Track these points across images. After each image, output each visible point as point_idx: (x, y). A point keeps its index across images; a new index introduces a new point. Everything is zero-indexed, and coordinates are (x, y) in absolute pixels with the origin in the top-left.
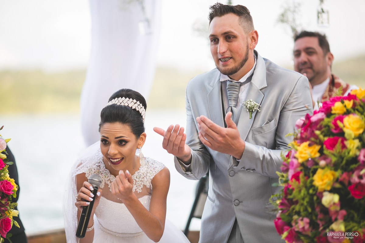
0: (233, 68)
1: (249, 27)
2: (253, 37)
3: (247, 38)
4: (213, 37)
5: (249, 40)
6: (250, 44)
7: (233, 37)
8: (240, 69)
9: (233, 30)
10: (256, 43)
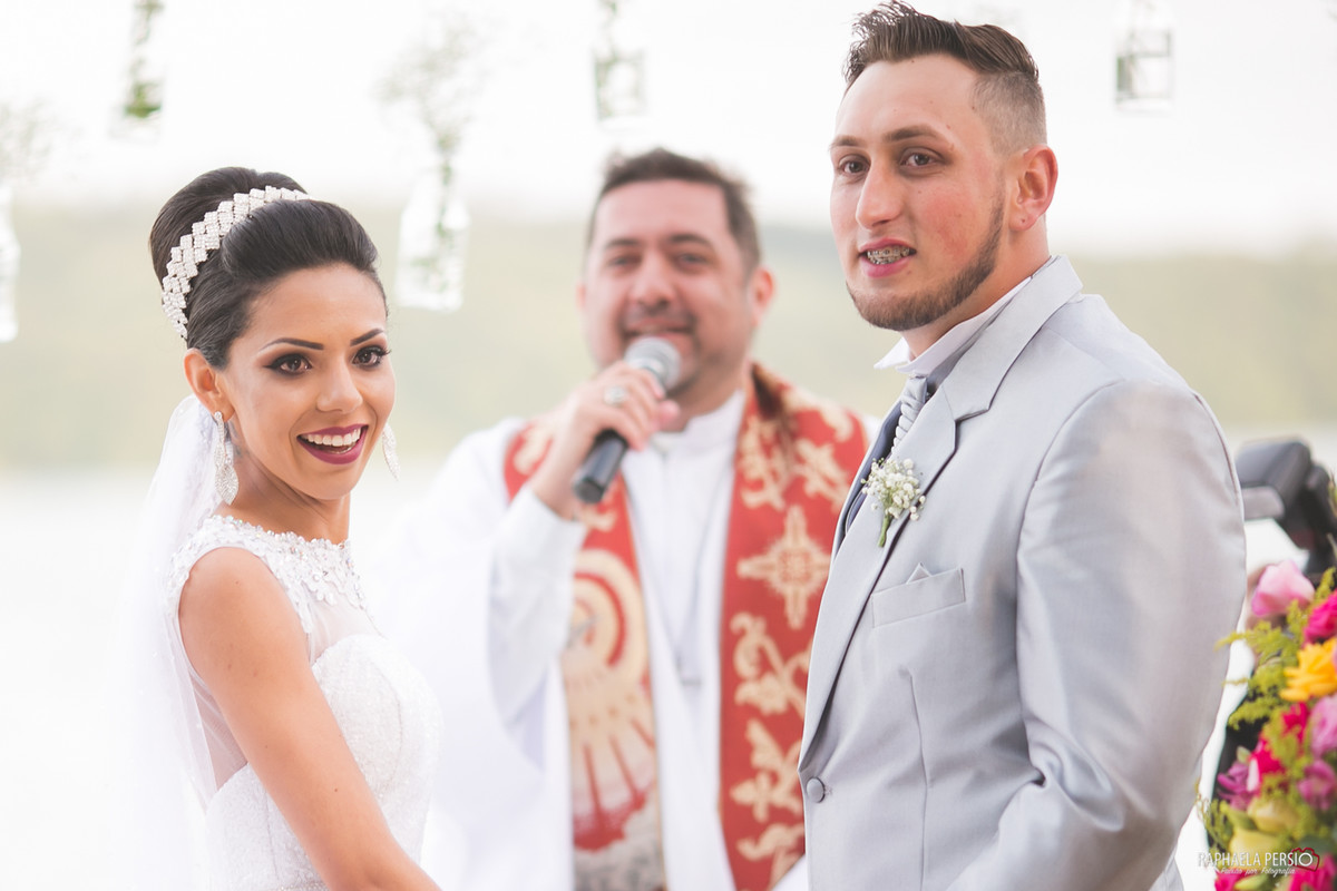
0: (913, 300)
1: (1017, 128)
2: (1031, 179)
3: (1001, 175)
4: (846, 148)
5: (1012, 188)
6: (1012, 204)
7: (936, 161)
8: (947, 309)
9: (939, 127)
10: (1043, 206)
